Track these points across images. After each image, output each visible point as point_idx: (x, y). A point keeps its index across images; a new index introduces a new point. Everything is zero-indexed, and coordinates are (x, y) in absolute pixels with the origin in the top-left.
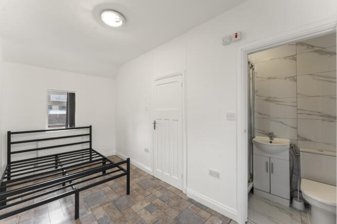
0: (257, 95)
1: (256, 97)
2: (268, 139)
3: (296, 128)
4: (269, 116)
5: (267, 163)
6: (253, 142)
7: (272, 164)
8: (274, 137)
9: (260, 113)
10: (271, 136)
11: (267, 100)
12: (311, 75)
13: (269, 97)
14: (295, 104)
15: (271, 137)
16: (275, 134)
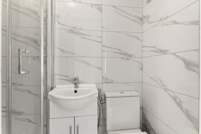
0: (59, 23)
1: (57, 26)
2: (72, 87)
3: (101, 69)
4: (74, 54)
5: (71, 128)
6: (49, 97)
7: (78, 127)
8: (79, 83)
9: (62, 51)
10: (76, 82)
11: (71, 31)
12: (113, 6)
13: (74, 28)
14: (100, 40)
15: (76, 84)
16: (80, 79)
